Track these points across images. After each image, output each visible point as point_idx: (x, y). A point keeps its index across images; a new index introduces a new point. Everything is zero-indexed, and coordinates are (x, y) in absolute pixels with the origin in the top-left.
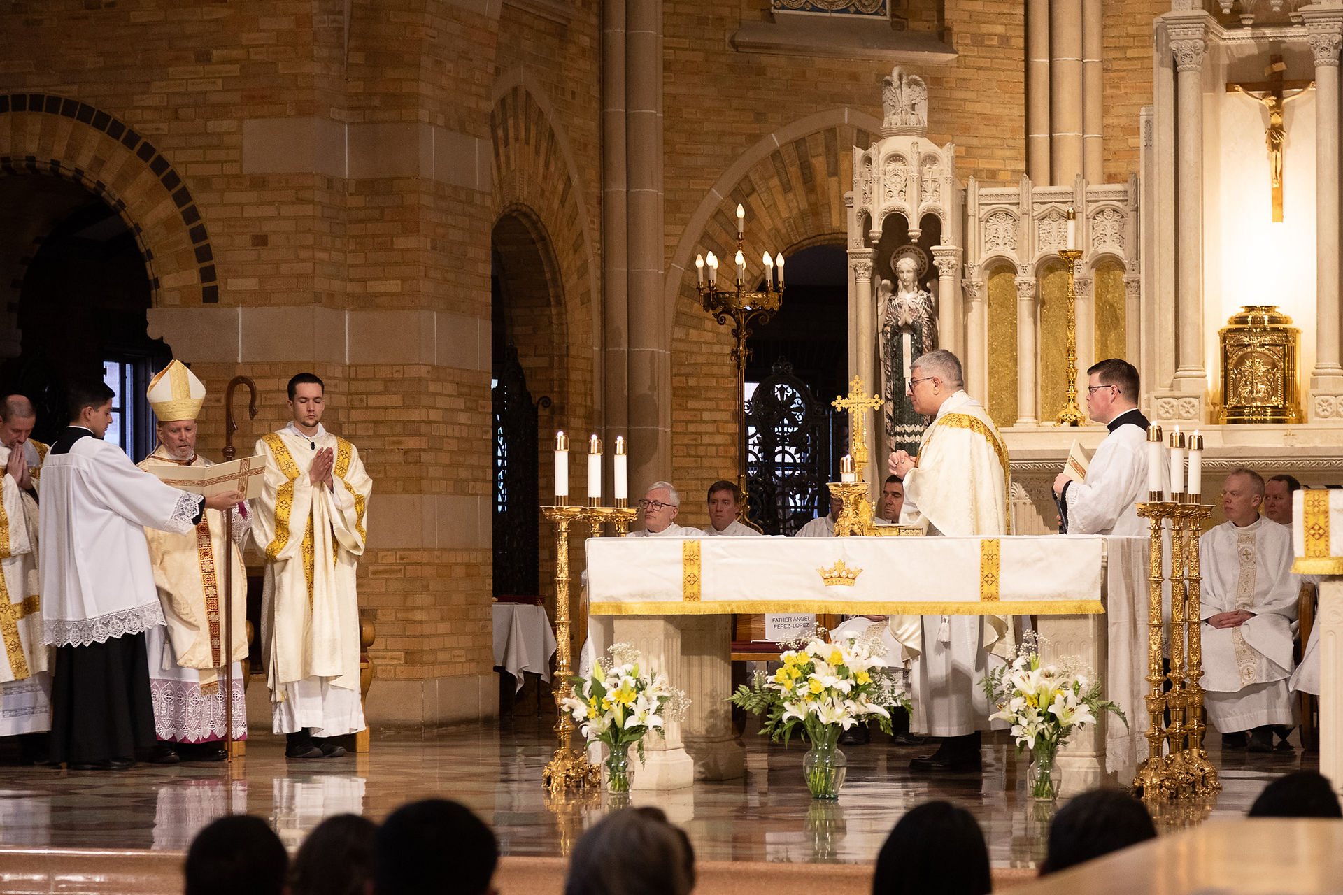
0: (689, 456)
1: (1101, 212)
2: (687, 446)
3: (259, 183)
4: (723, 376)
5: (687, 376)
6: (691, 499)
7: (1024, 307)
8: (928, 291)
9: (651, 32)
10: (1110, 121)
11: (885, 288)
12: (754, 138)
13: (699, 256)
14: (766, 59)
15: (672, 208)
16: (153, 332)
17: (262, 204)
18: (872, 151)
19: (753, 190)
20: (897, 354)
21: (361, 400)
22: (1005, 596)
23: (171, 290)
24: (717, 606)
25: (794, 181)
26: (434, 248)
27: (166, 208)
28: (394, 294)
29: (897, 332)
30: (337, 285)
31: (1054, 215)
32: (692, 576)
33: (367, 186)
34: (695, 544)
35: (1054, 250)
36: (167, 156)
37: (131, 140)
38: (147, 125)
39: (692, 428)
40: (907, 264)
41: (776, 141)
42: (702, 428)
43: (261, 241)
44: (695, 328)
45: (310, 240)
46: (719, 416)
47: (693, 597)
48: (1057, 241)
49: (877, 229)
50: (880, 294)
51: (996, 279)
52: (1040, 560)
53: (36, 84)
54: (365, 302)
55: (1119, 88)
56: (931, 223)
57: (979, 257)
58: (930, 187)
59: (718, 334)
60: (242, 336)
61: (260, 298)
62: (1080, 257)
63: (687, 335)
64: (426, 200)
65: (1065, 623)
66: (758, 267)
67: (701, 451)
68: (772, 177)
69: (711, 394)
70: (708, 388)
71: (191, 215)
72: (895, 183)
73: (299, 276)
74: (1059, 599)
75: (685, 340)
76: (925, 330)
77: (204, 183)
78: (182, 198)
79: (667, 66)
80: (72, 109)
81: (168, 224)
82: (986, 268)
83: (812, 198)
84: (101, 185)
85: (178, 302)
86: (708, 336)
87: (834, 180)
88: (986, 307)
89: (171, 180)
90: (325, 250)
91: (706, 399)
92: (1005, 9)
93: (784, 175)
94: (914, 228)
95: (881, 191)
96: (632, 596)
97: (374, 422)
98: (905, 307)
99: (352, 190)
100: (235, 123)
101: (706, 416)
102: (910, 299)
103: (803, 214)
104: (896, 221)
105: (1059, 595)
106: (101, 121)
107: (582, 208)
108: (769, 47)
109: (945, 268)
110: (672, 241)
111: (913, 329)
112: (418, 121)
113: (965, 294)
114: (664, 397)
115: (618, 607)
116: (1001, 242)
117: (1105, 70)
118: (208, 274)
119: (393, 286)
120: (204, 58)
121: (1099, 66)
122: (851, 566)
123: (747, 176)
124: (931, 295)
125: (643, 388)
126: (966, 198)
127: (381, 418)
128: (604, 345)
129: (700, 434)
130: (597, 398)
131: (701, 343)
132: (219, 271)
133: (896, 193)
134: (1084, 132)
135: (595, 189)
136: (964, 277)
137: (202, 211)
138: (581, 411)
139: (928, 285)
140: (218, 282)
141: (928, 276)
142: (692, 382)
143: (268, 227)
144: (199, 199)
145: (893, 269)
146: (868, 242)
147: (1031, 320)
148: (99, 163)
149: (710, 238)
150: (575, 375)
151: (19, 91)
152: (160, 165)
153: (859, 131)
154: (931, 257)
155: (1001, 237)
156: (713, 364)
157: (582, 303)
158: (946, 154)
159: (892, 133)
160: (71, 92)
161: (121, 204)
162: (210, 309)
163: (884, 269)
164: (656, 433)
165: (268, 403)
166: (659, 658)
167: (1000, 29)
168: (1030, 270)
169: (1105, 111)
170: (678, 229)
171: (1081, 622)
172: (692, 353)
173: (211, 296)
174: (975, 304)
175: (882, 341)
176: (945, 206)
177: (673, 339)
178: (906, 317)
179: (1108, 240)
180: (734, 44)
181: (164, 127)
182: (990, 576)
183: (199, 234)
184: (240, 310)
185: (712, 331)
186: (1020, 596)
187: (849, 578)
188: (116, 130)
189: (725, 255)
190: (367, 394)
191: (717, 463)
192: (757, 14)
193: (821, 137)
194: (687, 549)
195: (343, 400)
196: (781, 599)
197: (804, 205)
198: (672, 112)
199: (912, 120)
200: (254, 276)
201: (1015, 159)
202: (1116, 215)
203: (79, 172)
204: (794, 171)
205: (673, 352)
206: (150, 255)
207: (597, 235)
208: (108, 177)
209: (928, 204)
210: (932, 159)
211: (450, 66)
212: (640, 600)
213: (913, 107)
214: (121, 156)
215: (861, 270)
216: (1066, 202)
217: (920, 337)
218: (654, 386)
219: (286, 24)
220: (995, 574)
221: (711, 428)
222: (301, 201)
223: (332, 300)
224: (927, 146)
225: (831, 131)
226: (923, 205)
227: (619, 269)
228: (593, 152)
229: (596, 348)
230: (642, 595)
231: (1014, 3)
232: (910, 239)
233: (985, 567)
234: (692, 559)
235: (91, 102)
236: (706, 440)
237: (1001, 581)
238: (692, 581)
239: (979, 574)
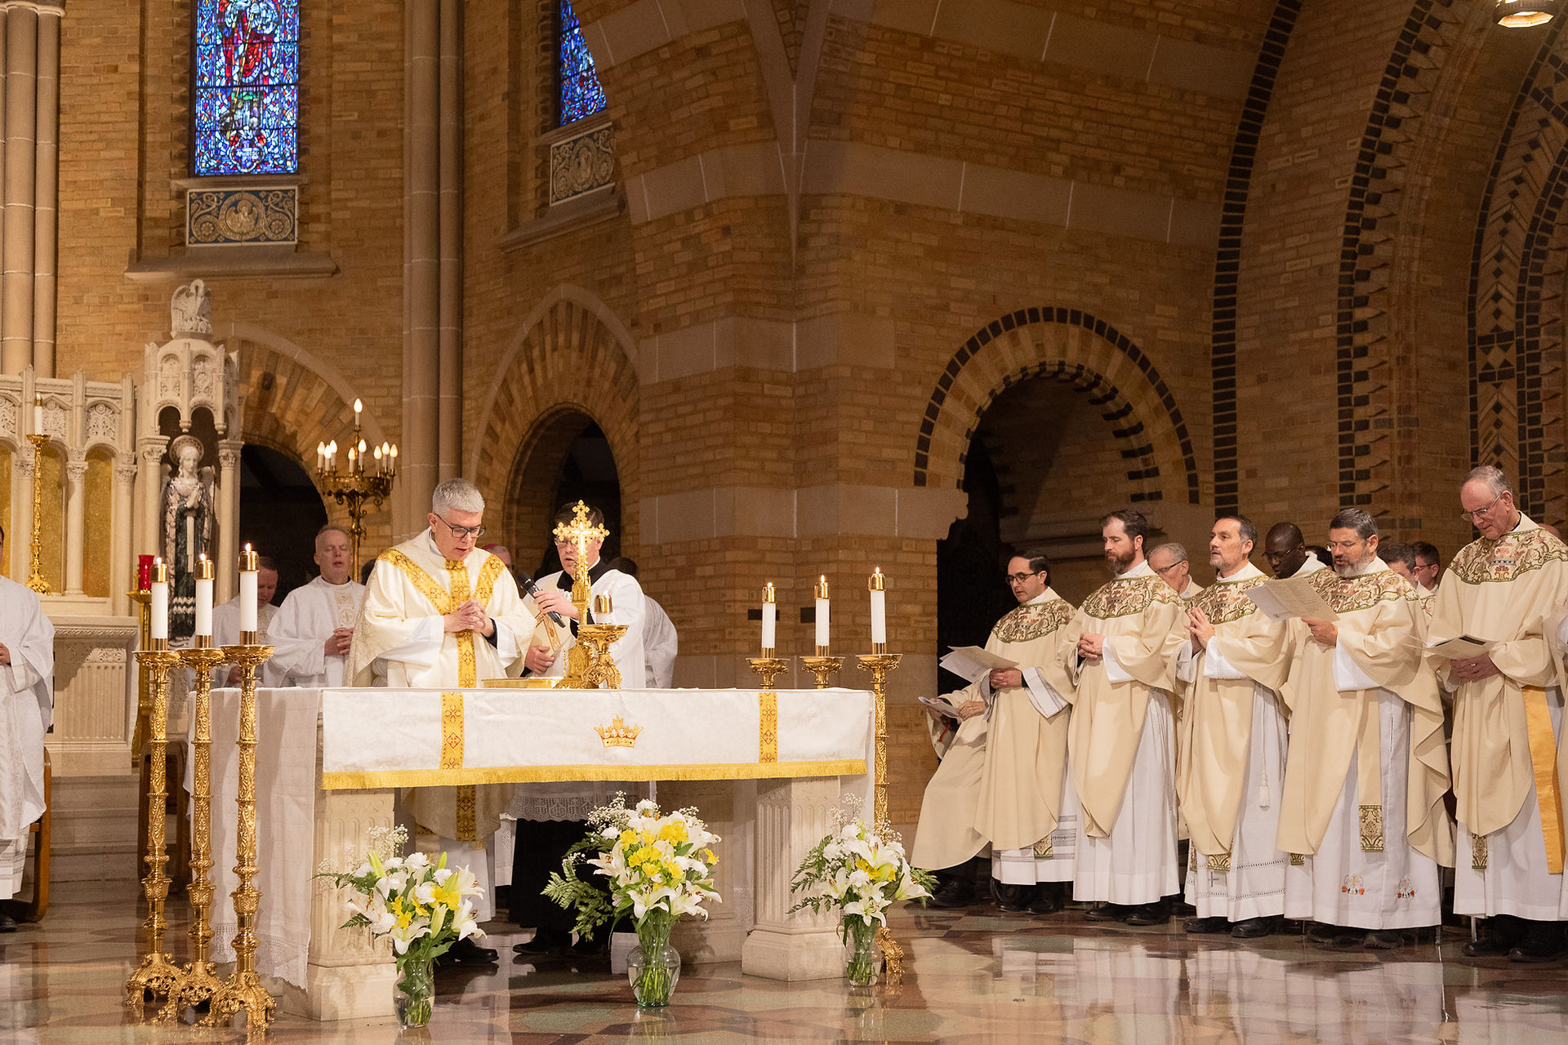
22: (783, 756)
24: (480, 774)
32: (453, 737)
34: (459, 697)
52: (815, 715)
65: (817, 785)
96: (379, 763)
105: (832, 757)
115: (361, 778)
122: (630, 723)
171: (830, 783)
182: (769, 734)
186: (798, 759)
187: (628, 737)
194: (449, 702)
212: (388, 767)
220: (773, 732)
230: (391, 761)
233: (764, 724)
234: (453, 715)
237: (779, 739)
238: (454, 743)
239: (759, 731)
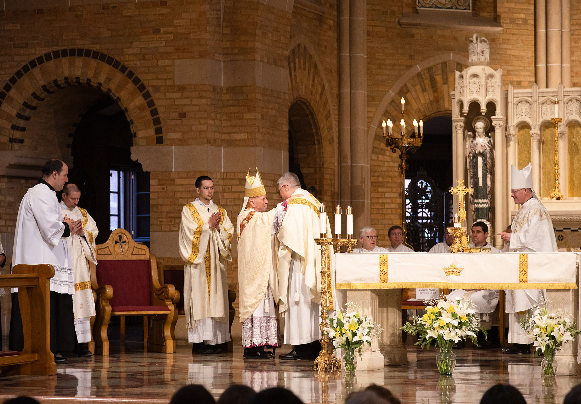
0: (379, 213)
1: (571, 100)
2: (378, 209)
3: (182, 89)
4: (395, 177)
5: (378, 177)
6: (380, 233)
7: (535, 145)
8: (490, 137)
9: (361, 18)
10: (574, 58)
11: (470, 136)
12: (409, 67)
13: (384, 121)
14: (414, 31)
15: (371, 99)
16: (133, 157)
17: (183, 98)
18: (464, 73)
19: (408, 91)
20: (475, 167)
21: (229, 189)
22: (530, 281)
23: (143, 138)
24: (395, 285)
25: (427, 86)
26: (262, 118)
27: (139, 100)
28: (245, 139)
29: (475, 156)
30: (218, 136)
31: (549, 102)
32: (384, 271)
33: (231, 90)
34: (385, 256)
35: (548, 118)
36: (140, 77)
37: (123, 69)
38: (131, 62)
39: (380, 201)
40: (480, 125)
41: (419, 68)
42: (385, 201)
43: (183, 115)
44: (381, 154)
45: (205, 115)
46: (392, 195)
47: (384, 281)
48: (550, 114)
49: (466, 109)
50: (467, 138)
51: (521, 132)
52: (547, 264)
53: (81, 44)
54: (231, 143)
55: (578, 43)
56: (491, 106)
57: (514, 122)
58: (490, 89)
59: (392, 157)
60: (174, 159)
61: (182, 142)
62: (561, 121)
63: (378, 158)
64: (259, 96)
65: (559, 293)
66: (411, 126)
67: (385, 211)
68: (417, 85)
69: (389, 185)
70: (388, 182)
71: (151, 104)
72: (474, 87)
73: (201, 131)
74: (556, 282)
75: (378, 160)
76: (488, 155)
77: (157, 89)
78: (147, 96)
79: (369, 34)
80: (96, 55)
81: (141, 108)
82: (517, 126)
83: (436, 95)
84: (109, 90)
85: (145, 143)
86: (388, 158)
87: (446, 86)
88: (517, 145)
89: (142, 88)
90: (213, 119)
91: (387, 187)
92: (525, 7)
93: (422, 84)
94: (483, 109)
95: (468, 91)
96: (356, 280)
97: (235, 199)
98: (479, 145)
99: (224, 91)
100: (171, 61)
101: (387, 195)
102: (482, 141)
103: (431, 102)
104: (475, 105)
105: (556, 280)
106: (110, 61)
107: (330, 100)
108: (416, 25)
109: (497, 127)
110: (371, 115)
111: (483, 155)
112: (255, 60)
113: (507, 138)
114: (367, 187)
115: (349, 285)
116: (524, 114)
117: (572, 35)
118: (159, 131)
119: (243, 136)
120: (157, 31)
121: (569, 33)
122: (458, 266)
123: (406, 85)
124: (491, 139)
125: (358, 183)
126: (507, 94)
127: (238, 197)
128: (340, 163)
129: (384, 203)
130: (336, 187)
131: (384, 161)
132: (164, 129)
133: (475, 92)
134: (562, 63)
135: (335, 91)
136: (506, 130)
137: (156, 102)
138: (329, 193)
139: (490, 134)
140: (163, 135)
141: (490, 130)
142: (380, 179)
143: (186, 109)
144: (155, 96)
145: (473, 127)
146: (462, 115)
147: (538, 150)
148: (109, 80)
149: (389, 113)
150: (326, 176)
151: (73, 47)
152: (136, 81)
153: (458, 64)
154: (491, 122)
155: (524, 112)
156: (390, 171)
157: (330, 143)
158: (498, 74)
159: (473, 64)
160: (96, 47)
161: (119, 99)
162: (159, 147)
163: (469, 127)
164: (363, 203)
165: (186, 190)
166: (368, 309)
167: (523, 16)
168: (537, 127)
169: (572, 54)
170: (373, 109)
171: (566, 293)
172: (380, 166)
173: (160, 141)
174: (512, 143)
175: (468, 160)
176: (498, 98)
177: (371, 160)
178: (479, 149)
179: (574, 113)
180: (400, 24)
181: (139, 63)
182: (523, 271)
183: (154, 112)
184: (173, 147)
185: (390, 156)
186: (538, 281)
187: (457, 272)
188: (116, 64)
189: (395, 121)
190: (231, 186)
191: (392, 217)
192: (410, 10)
193: (440, 66)
194: (382, 258)
195: (220, 189)
196: (425, 281)
197: (432, 98)
198: (371, 54)
199: (482, 58)
200: (179, 132)
201: (530, 76)
202: (578, 102)
203: (100, 84)
204: (427, 82)
205: (372, 166)
206: (132, 122)
207: (336, 112)
208: (113, 86)
209: (490, 97)
210: (491, 76)
211: (269, 34)
212: (360, 282)
213: (483, 52)
214: (119, 76)
215: (458, 128)
216: (554, 96)
217: (486, 159)
218: (363, 182)
219: (194, 15)
220: (526, 270)
221: (389, 201)
222: (201, 97)
223: (215, 142)
224: (489, 70)
225: (444, 64)
226: (487, 98)
227: (347, 128)
228: (335, 74)
229: (336, 164)
230: (361, 280)
231: (529, 4)
232: (481, 113)
233: (521, 267)
234: (384, 263)
235: (105, 52)
236: (387, 206)
237: (529, 273)
238: (384, 273)
239: (518, 270)
